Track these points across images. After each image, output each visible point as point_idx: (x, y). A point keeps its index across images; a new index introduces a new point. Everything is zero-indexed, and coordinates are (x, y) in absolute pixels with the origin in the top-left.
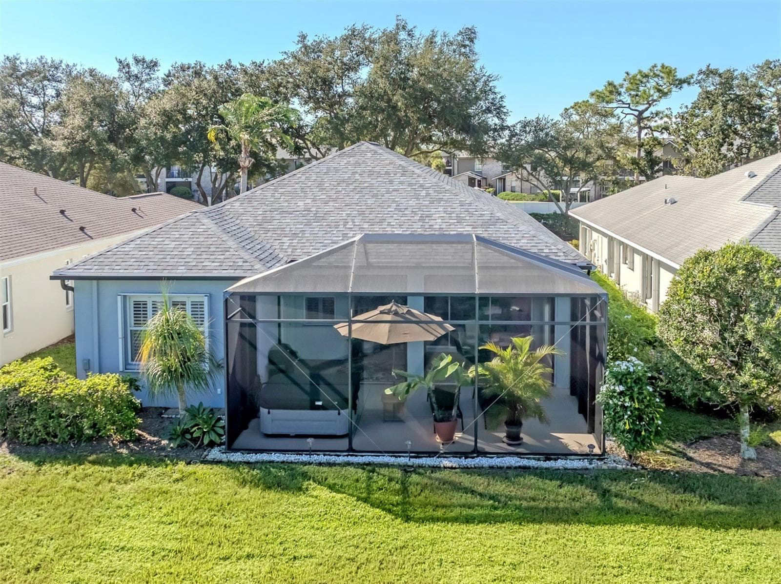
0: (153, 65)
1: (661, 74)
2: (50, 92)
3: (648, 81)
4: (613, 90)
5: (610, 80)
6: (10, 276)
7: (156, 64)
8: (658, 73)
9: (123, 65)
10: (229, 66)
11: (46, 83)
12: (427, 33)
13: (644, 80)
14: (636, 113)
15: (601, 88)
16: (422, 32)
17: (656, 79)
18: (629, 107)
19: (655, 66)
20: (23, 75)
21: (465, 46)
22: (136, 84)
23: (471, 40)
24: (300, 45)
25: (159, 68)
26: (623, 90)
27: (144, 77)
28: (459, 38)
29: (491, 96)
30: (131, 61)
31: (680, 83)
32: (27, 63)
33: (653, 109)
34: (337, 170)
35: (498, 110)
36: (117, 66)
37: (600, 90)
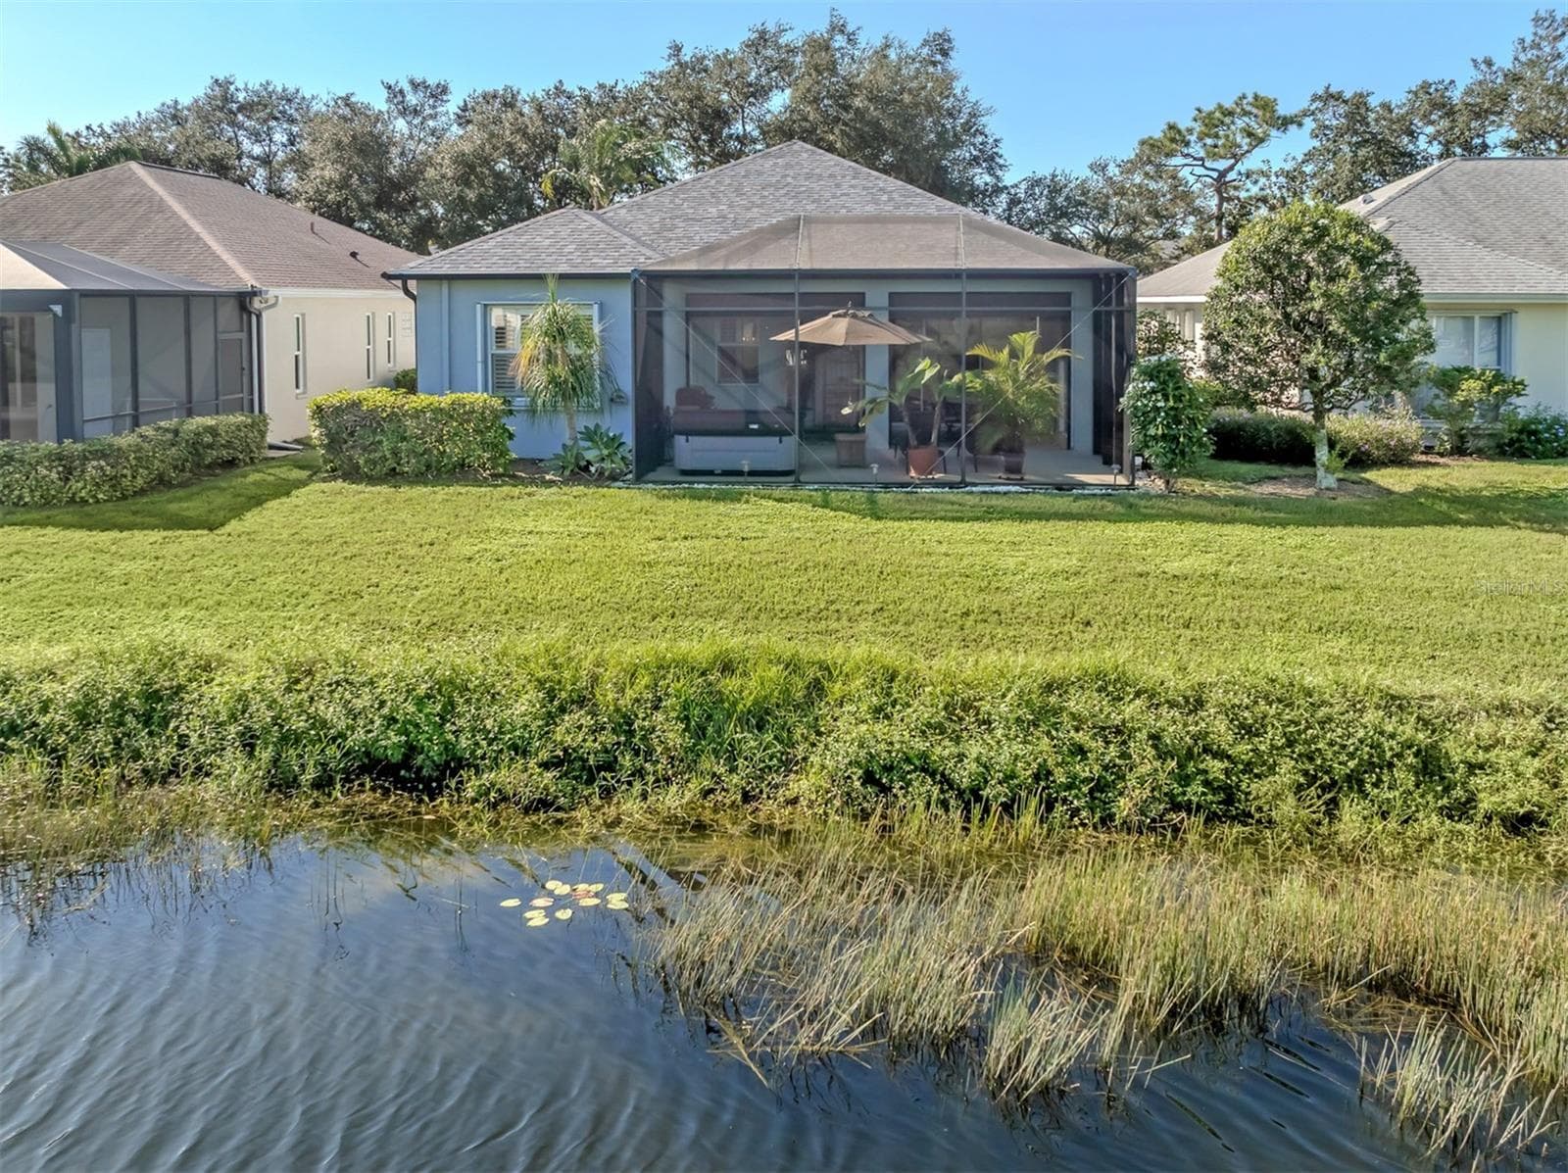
0: (440, 92)
1: (1255, 111)
2: (280, 137)
3: (1233, 123)
4: (1176, 137)
5: (1172, 121)
6: (303, 315)
7: (445, 90)
8: (1248, 108)
9: (394, 93)
10: (559, 91)
11: (273, 123)
12: (878, 43)
13: (1227, 120)
14: (1215, 175)
15: (1158, 135)
16: (870, 39)
17: (1246, 119)
18: (1203, 165)
19: (1244, 97)
20: (241, 109)
21: (934, 64)
22: (415, 122)
23: (945, 53)
24: (672, 62)
25: (449, 97)
26: (1193, 138)
27: (428, 111)
28: (925, 51)
29: (980, 139)
30: (407, 88)
31: (1285, 123)
32: (246, 90)
33: (1241, 167)
34: (760, 173)
35: (989, 159)
36: (385, 94)
37: (1156, 137)
